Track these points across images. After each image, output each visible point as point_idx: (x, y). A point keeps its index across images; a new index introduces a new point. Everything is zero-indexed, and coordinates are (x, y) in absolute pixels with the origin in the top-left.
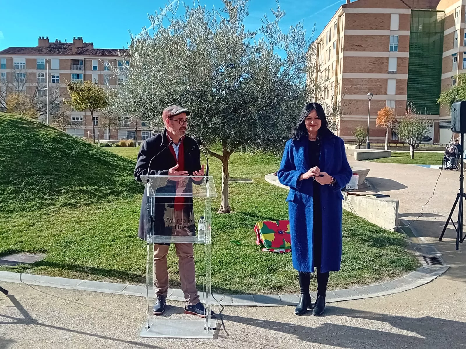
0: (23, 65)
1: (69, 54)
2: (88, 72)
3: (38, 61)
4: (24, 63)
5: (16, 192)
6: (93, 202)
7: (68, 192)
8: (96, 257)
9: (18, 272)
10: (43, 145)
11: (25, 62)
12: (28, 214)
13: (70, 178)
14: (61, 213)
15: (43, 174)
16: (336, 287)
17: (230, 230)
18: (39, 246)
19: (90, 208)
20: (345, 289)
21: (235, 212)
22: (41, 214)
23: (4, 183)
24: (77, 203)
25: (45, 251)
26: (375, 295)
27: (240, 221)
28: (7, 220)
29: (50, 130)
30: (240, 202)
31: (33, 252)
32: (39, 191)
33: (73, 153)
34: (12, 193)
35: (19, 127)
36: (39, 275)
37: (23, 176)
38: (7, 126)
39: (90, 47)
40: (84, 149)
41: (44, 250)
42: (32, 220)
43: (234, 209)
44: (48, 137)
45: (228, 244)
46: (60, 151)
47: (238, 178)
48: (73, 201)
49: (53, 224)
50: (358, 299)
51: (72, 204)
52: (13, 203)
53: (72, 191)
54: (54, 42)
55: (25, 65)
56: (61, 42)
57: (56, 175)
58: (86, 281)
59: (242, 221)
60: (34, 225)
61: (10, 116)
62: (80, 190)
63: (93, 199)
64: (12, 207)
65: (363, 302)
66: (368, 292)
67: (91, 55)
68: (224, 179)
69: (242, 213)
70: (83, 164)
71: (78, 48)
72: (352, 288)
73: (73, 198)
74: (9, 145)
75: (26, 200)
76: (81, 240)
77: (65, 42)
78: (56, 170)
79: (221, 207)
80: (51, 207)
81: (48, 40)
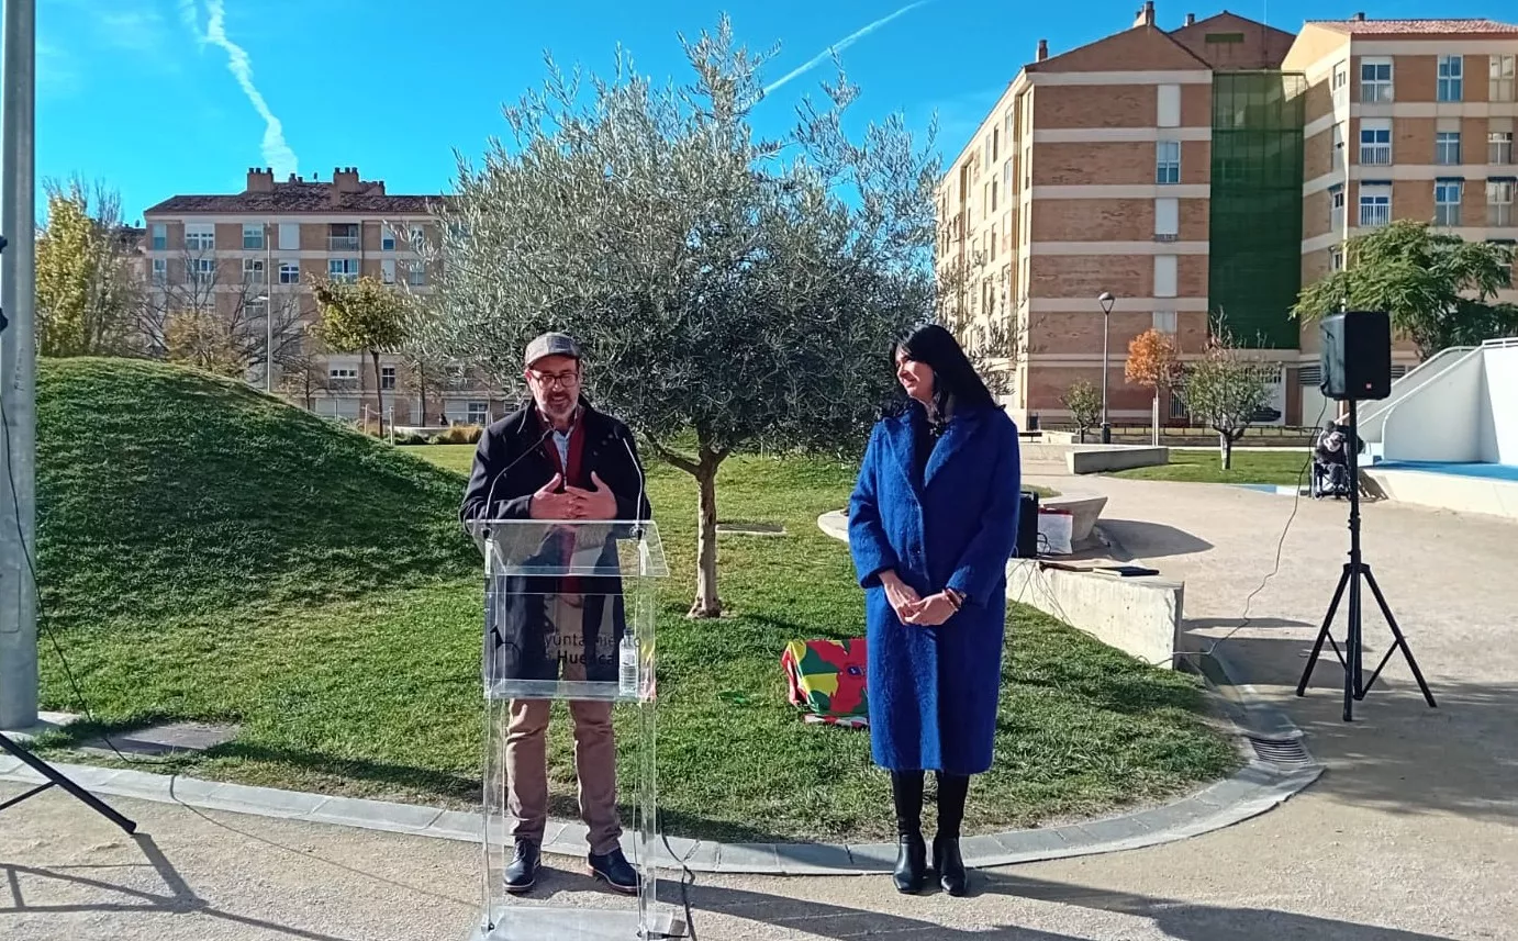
0: (208, 239)
1: (321, 211)
2: (370, 255)
3: (245, 228)
4: (211, 235)
5: (171, 563)
6: (365, 588)
7: (303, 563)
8: (367, 735)
9: (164, 772)
10: (244, 442)
11: (213, 232)
12: (200, 620)
13: (309, 527)
14: (285, 618)
15: (242, 516)
16: (1005, 823)
17: (720, 665)
18: (222, 706)
19: (357, 604)
20: (1029, 830)
21: (734, 613)
22: (232, 621)
23: (143, 539)
24: (325, 591)
25: (238, 717)
26: (1113, 846)
27: (746, 639)
28: (147, 636)
29: (264, 405)
30: (749, 587)
31: (206, 721)
32: (230, 560)
33: (321, 460)
34: (161, 567)
35: (184, 397)
36: (218, 780)
37: (191, 522)
38: (154, 394)
39: (377, 191)
40: (347, 450)
41: (236, 715)
42: (210, 636)
43: (731, 607)
44: (257, 422)
45: (712, 702)
46: (286, 456)
47: (746, 522)
48: (315, 586)
49: (263, 645)
50: (1065, 858)
51: (312, 594)
52: (164, 591)
53: (313, 560)
54: (287, 181)
55: (213, 239)
56: (304, 181)
57: (274, 518)
58: (337, 798)
59: (753, 640)
60: (213, 648)
61: (163, 368)
62: (336, 557)
63: (367, 579)
64: (158, 602)
65: (1078, 867)
66: (1093, 838)
67: (379, 210)
68: (705, 527)
69: (752, 617)
70: (345, 488)
71: (347, 193)
72: (1050, 826)
73: (316, 579)
74: (156, 443)
75: (196, 583)
76: (330, 689)
77: (315, 181)
78: (275, 506)
79: (696, 602)
80: (261, 602)
81: (272, 175)
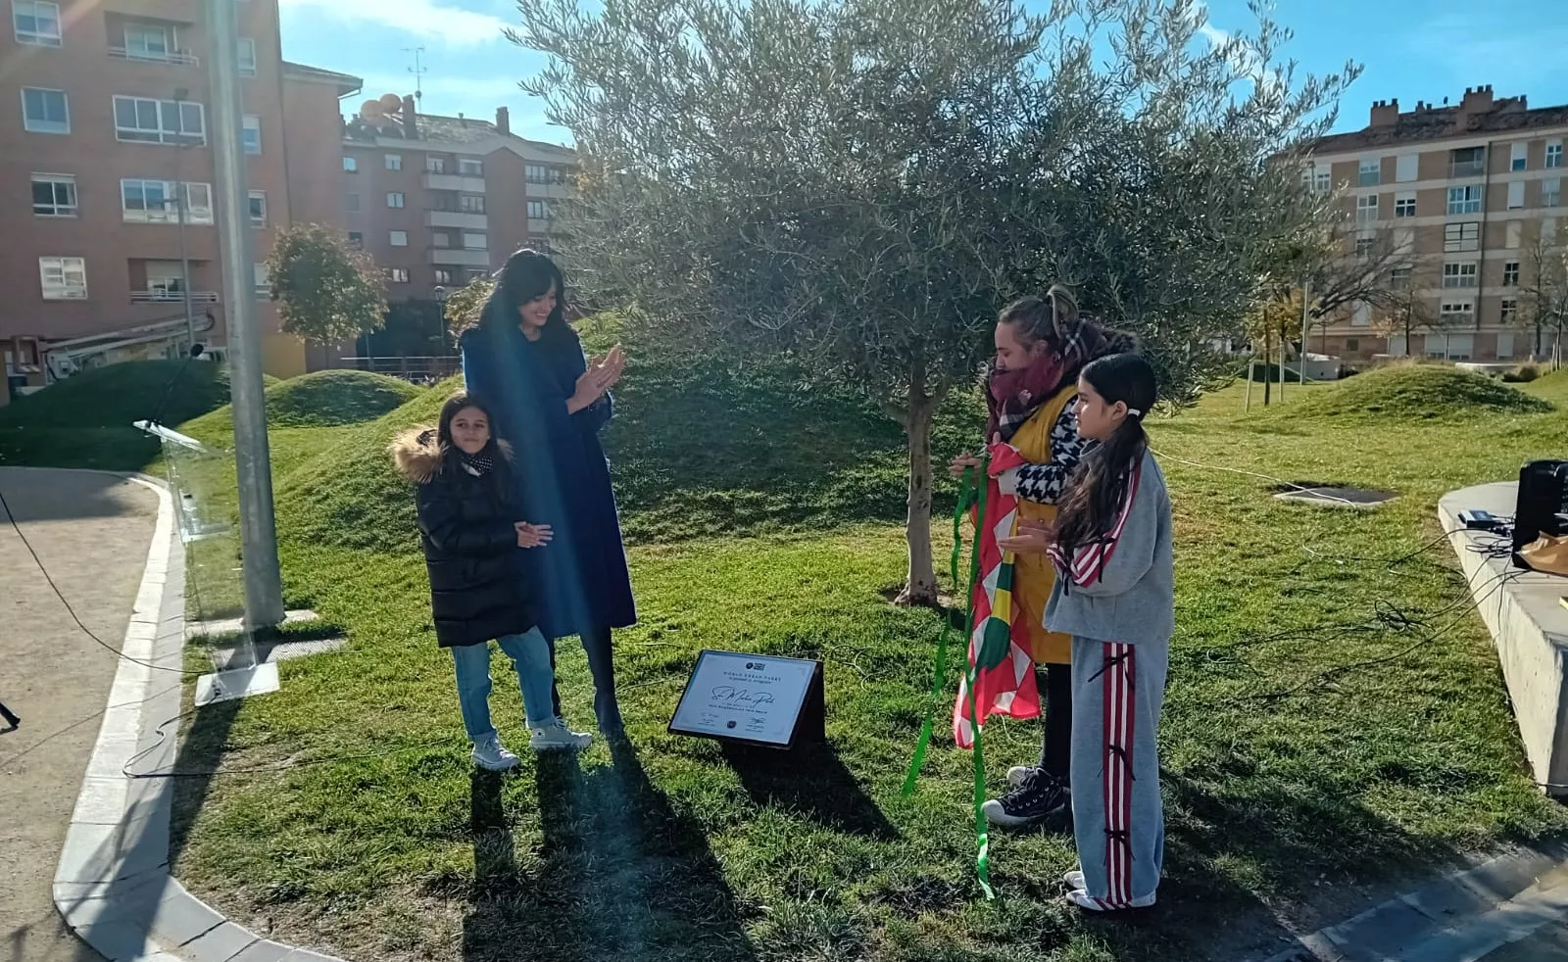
0: (1324, 179)
1: (1446, 137)
2: (1497, 179)
3: (1363, 165)
4: (1327, 176)
11: (1330, 172)
39: (1514, 108)
54: (1414, 110)
55: (1329, 179)
56: (1433, 107)
67: (1511, 128)
71: (1477, 115)
77: (1445, 106)
81: (1397, 106)
